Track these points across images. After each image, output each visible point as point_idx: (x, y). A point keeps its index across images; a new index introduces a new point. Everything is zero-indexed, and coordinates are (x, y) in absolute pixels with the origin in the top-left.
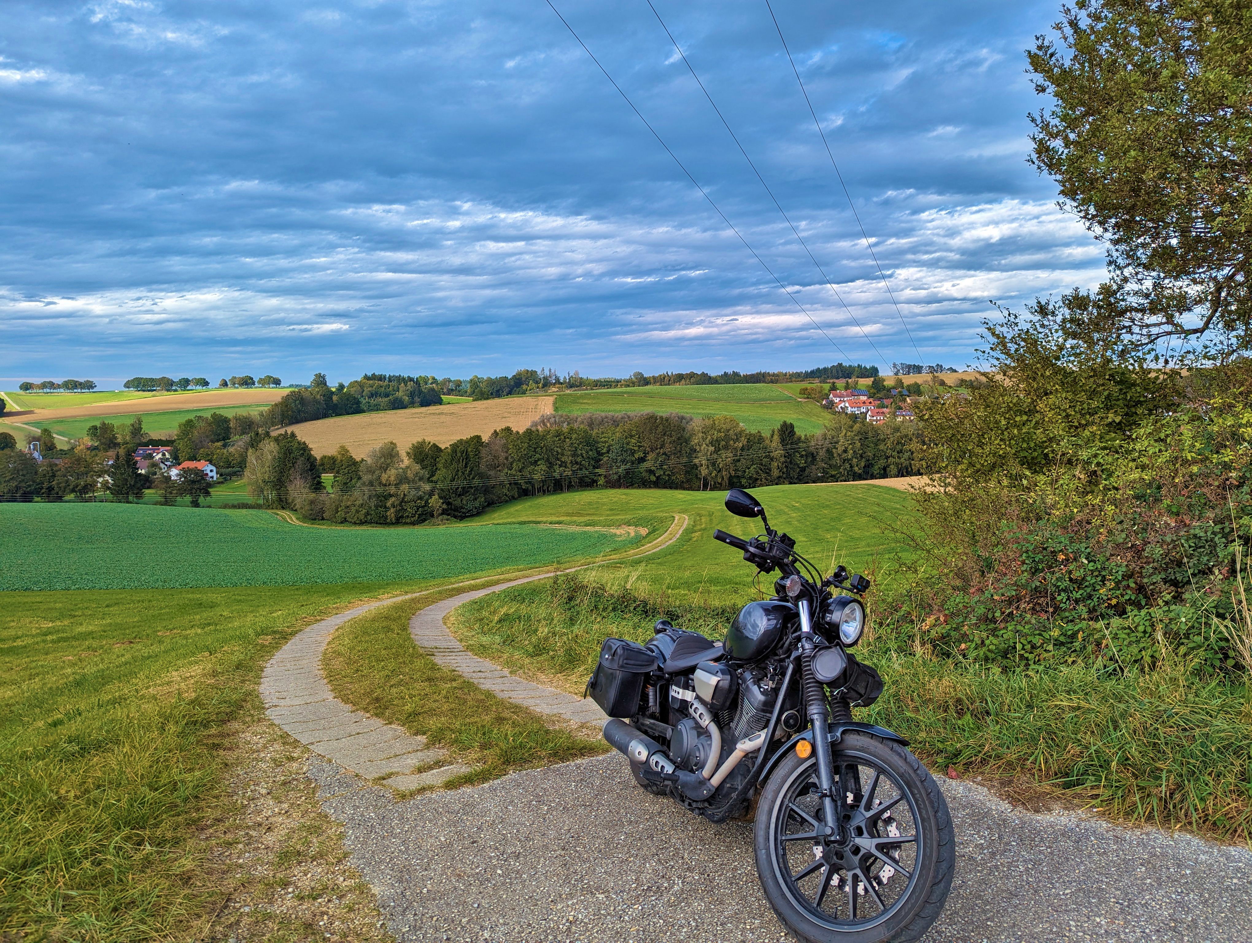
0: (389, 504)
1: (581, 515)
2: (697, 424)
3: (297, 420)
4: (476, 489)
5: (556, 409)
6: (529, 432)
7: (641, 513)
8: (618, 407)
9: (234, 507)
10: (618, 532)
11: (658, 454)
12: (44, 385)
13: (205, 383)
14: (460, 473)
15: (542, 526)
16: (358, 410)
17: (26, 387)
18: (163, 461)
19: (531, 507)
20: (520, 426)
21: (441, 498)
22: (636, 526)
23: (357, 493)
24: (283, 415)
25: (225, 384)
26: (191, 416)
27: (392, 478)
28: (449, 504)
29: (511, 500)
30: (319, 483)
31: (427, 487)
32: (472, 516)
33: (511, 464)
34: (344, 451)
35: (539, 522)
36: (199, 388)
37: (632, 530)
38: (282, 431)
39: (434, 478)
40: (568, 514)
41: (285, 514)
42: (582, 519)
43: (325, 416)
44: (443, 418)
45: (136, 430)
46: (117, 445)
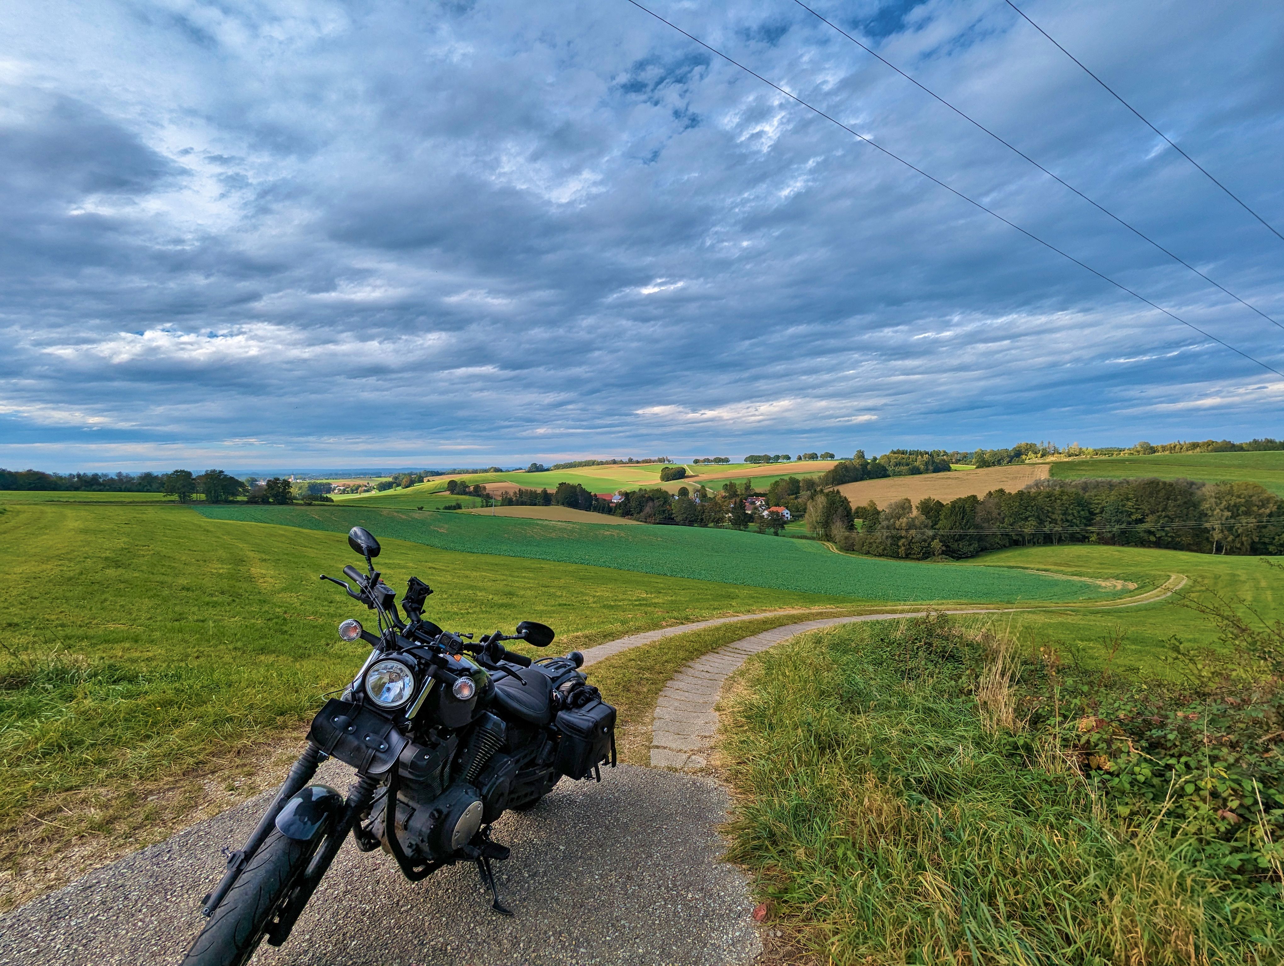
0: (900, 543)
1: (1070, 566)
2: (1208, 490)
3: (842, 482)
4: (971, 536)
5: (1052, 475)
6: (1020, 494)
7: (1133, 569)
8: (1118, 473)
9: (799, 537)
10: (1103, 584)
11: (1159, 517)
12: (705, 461)
13: (789, 458)
14: (957, 524)
15: (1029, 571)
16: (886, 476)
17: (696, 462)
18: (761, 506)
19: (1020, 555)
20: (1012, 488)
21: (941, 541)
22: (1125, 580)
23: (878, 534)
24: (833, 478)
25: (800, 458)
26: (778, 479)
27: (904, 525)
28: (947, 546)
29: (1003, 548)
30: (853, 525)
31: (931, 533)
32: (967, 557)
33: (1004, 519)
34: (872, 504)
35: (1027, 568)
36: (785, 461)
37: (1119, 584)
38: (831, 489)
39: (937, 527)
40: (1056, 564)
41: (829, 544)
42: (1070, 569)
43: (862, 479)
44: (949, 481)
45: (748, 487)
46: (738, 495)
